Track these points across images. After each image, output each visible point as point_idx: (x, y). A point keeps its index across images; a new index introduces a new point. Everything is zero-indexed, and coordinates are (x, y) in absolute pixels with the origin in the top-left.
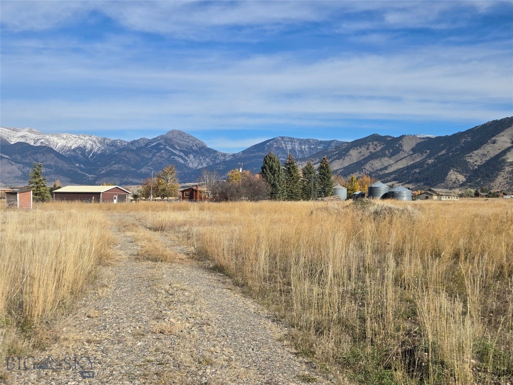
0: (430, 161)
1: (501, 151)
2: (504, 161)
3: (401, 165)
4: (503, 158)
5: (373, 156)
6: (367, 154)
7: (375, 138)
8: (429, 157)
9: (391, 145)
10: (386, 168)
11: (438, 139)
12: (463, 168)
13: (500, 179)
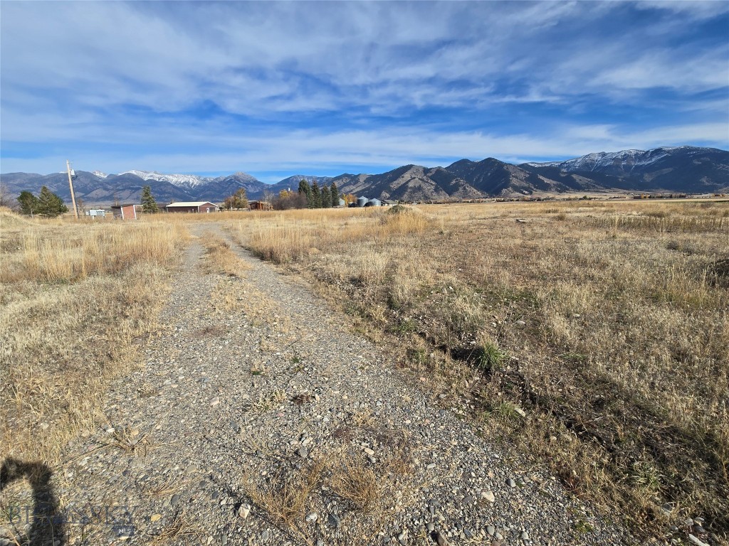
0: (373, 187)
1: (406, 181)
2: (407, 186)
3: (359, 189)
5: (345, 185)
6: (342, 184)
7: (346, 175)
8: (372, 185)
9: (354, 179)
10: (352, 191)
11: (377, 175)
12: (389, 190)
13: (405, 195)
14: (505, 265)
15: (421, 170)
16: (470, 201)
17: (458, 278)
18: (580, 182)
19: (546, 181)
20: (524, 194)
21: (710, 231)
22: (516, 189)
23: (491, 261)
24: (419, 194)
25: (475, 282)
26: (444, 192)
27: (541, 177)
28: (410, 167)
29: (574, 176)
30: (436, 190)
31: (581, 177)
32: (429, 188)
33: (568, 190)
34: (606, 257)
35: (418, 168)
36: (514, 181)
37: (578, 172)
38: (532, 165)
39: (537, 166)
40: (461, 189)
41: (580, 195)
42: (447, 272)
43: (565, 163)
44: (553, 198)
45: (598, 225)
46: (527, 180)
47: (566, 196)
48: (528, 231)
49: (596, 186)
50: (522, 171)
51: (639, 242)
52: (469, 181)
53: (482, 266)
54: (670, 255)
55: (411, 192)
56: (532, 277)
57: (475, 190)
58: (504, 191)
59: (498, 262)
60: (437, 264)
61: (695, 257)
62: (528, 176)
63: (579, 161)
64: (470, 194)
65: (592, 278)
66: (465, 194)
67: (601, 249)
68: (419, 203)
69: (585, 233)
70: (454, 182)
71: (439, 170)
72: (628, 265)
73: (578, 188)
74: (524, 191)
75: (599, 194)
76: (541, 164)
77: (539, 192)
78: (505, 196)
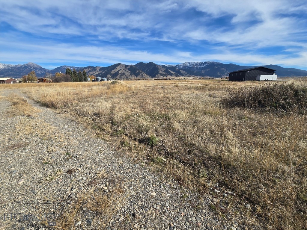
0: (103, 73)
1: (118, 71)
2: (118, 73)
3: (97, 73)
5: (90, 71)
6: (88, 71)
7: (90, 67)
8: (103, 71)
9: (94, 69)
10: (93, 74)
11: (105, 67)
12: (111, 74)
13: (118, 77)
14: (158, 104)
15: (124, 66)
16: (144, 79)
17: (140, 110)
18: (183, 73)
19: (172, 72)
20: (164, 77)
21: (220, 90)
22: (162, 75)
23: (152, 103)
24: (124, 76)
25: (147, 112)
26: (134, 76)
27: (170, 71)
28: (119, 64)
29: (181, 70)
30: (131, 75)
31: (183, 71)
33: (179, 75)
34: (191, 100)
35: (123, 65)
36: (160, 72)
37: (182, 69)
38: (166, 66)
39: (168, 66)
40: (141, 75)
41: (183, 78)
42: (136, 108)
43: (177, 65)
44: (174, 79)
45: (188, 88)
46: (165, 71)
47: (178, 78)
48: (166, 91)
50: (163, 68)
51: (201, 94)
52: (144, 71)
53: (149, 105)
54: (209, 99)
55: (120, 75)
56: (167, 109)
57: (146, 75)
58: (157, 75)
59: (155, 103)
60: (132, 105)
61: (216, 99)
62: (165, 70)
63: (182, 65)
64: (144, 76)
65: (187, 108)
66: (143, 77)
67: (189, 97)
68: (124, 80)
69: (185, 92)
70: (138, 71)
71: (131, 66)
72: (197, 102)
73: (182, 75)
75: (189, 77)
76: (170, 65)
77: (169, 76)
78: (158, 77)
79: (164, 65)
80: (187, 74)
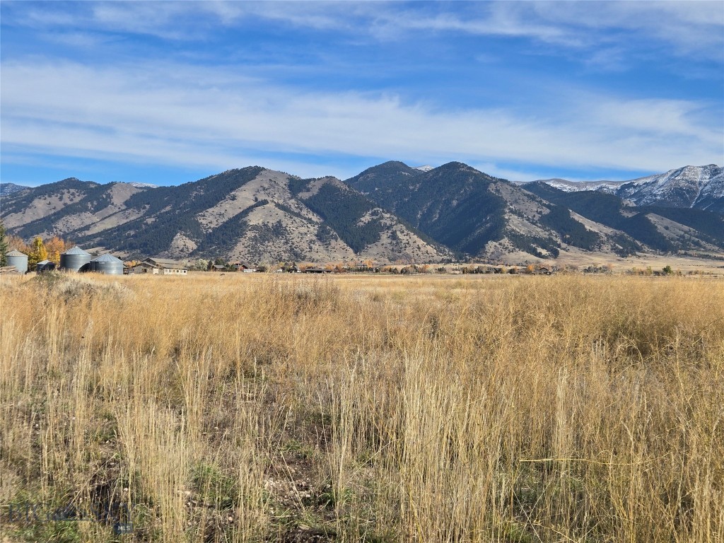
0: (150, 221)
1: (241, 210)
2: (245, 223)
3: (110, 224)
4: (244, 219)
5: (68, 210)
6: (60, 206)
7: (72, 184)
8: (148, 214)
9: (96, 196)
10: (87, 228)
11: (162, 190)
12: (194, 231)
13: (239, 248)
15: (283, 183)
16: (400, 268)
18: (666, 233)
19: (590, 226)
20: (539, 255)
22: (522, 242)
24: (277, 246)
26: (341, 243)
27: (577, 217)
28: (251, 173)
29: (652, 218)
30: (322, 237)
31: (667, 222)
32: (303, 230)
33: (640, 250)
35: (274, 178)
36: (515, 223)
37: (659, 209)
38: (558, 186)
39: (567, 189)
40: (385, 238)
43: (631, 185)
44: (604, 270)
46: (545, 221)
47: (635, 263)
49: (703, 243)
50: (533, 199)
52: (406, 216)
55: (255, 239)
57: (420, 242)
58: (491, 246)
62: (546, 211)
63: (661, 181)
64: (409, 251)
66: (397, 250)
68: (262, 270)
70: (367, 218)
71: (328, 186)
73: (663, 246)
74: (539, 250)
75: (710, 263)
76: (578, 185)
77: (574, 252)
78: (496, 258)
79: (542, 183)
80: (697, 244)
